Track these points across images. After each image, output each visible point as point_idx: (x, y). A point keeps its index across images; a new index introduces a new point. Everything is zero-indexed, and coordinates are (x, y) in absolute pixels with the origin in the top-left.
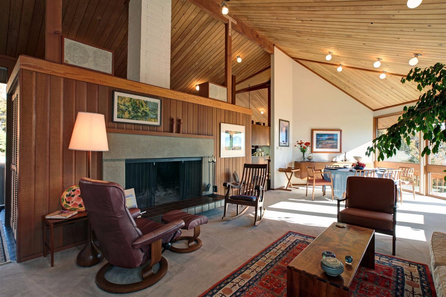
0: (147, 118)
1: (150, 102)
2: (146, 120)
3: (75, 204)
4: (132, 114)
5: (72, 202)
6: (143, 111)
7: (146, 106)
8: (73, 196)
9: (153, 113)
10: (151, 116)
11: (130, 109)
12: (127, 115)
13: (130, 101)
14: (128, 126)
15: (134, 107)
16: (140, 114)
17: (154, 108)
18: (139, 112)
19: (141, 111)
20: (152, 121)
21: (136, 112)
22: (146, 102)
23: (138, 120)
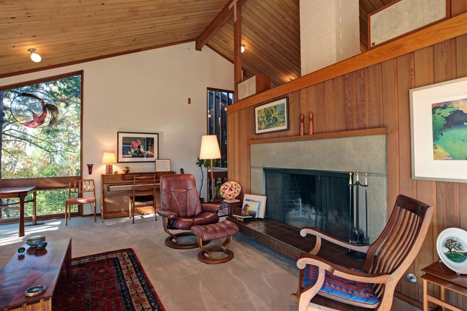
0: (277, 124)
1: (278, 105)
2: (276, 126)
3: (227, 194)
4: (266, 123)
5: (226, 193)
6: (274, 117)
7: (275, 111)
8: (226, 189)
9: (281, 116)
10: (280, 120)
11: (265, 119)
12: (263, 126)
13: (264, 112)
14: (265, 136)
15: (267, 116)
16: (271, 122)
17: (282, 110)
18: (271, 120)
19: (272, 118)
20: (281, 126)
21: (269, 121)
22: (275, 107)
23: (271, 128)
